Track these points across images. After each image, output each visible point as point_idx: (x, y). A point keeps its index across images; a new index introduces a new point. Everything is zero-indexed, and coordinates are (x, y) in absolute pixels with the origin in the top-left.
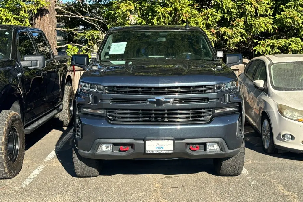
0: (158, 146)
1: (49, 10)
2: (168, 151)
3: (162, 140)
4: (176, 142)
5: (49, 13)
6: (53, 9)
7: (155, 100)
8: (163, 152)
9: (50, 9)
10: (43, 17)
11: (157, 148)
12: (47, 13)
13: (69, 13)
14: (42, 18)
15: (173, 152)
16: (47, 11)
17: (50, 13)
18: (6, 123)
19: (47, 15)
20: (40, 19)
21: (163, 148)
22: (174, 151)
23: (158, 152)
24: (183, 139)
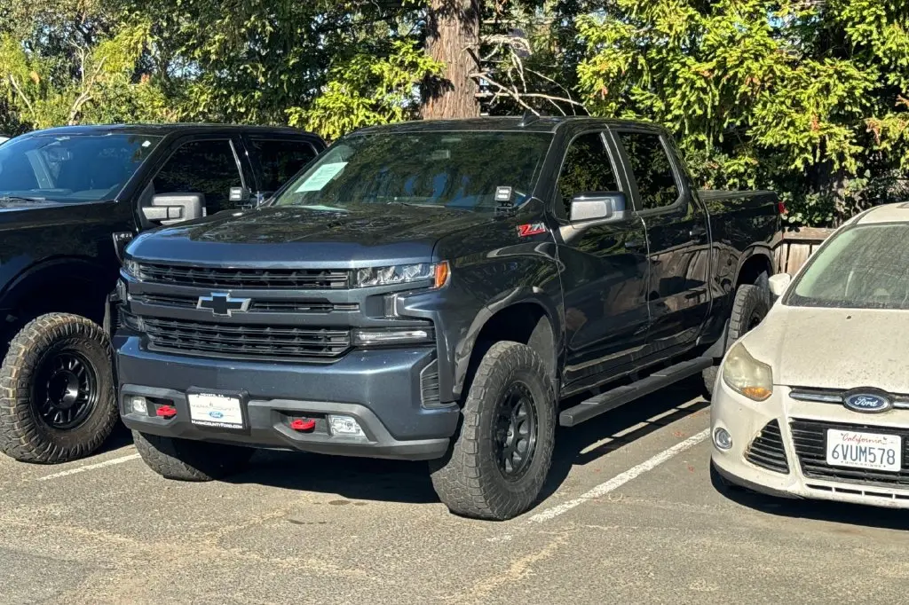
0: (211, 410)
1: (453, 82)
2: (233, 424)
3: (217, 395)
4: (251, 403)
5: (453, 89)
6: (467, 78)
7: (211, 299)
8: (222, 425)
9: (457, 80)
10: (439, 100)
11: (210, 414)
12: (448, 90)
13: (496, 86)
14: (437, 101)
15: (241, 427)
16: (447, 84)
17: (456, 89)
18: (31, 338)
19: (448, 94)
20: (433, 106)
21: (222, 416)
22: (243, 424)
23: (213, 425)
24: (269, 399)
